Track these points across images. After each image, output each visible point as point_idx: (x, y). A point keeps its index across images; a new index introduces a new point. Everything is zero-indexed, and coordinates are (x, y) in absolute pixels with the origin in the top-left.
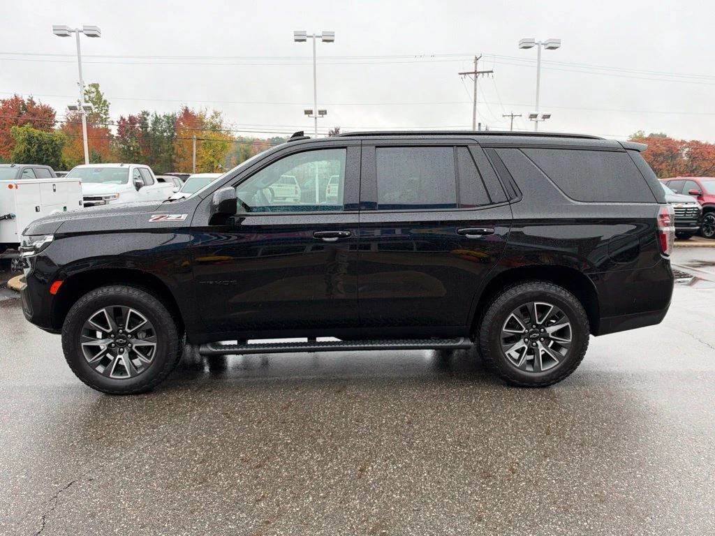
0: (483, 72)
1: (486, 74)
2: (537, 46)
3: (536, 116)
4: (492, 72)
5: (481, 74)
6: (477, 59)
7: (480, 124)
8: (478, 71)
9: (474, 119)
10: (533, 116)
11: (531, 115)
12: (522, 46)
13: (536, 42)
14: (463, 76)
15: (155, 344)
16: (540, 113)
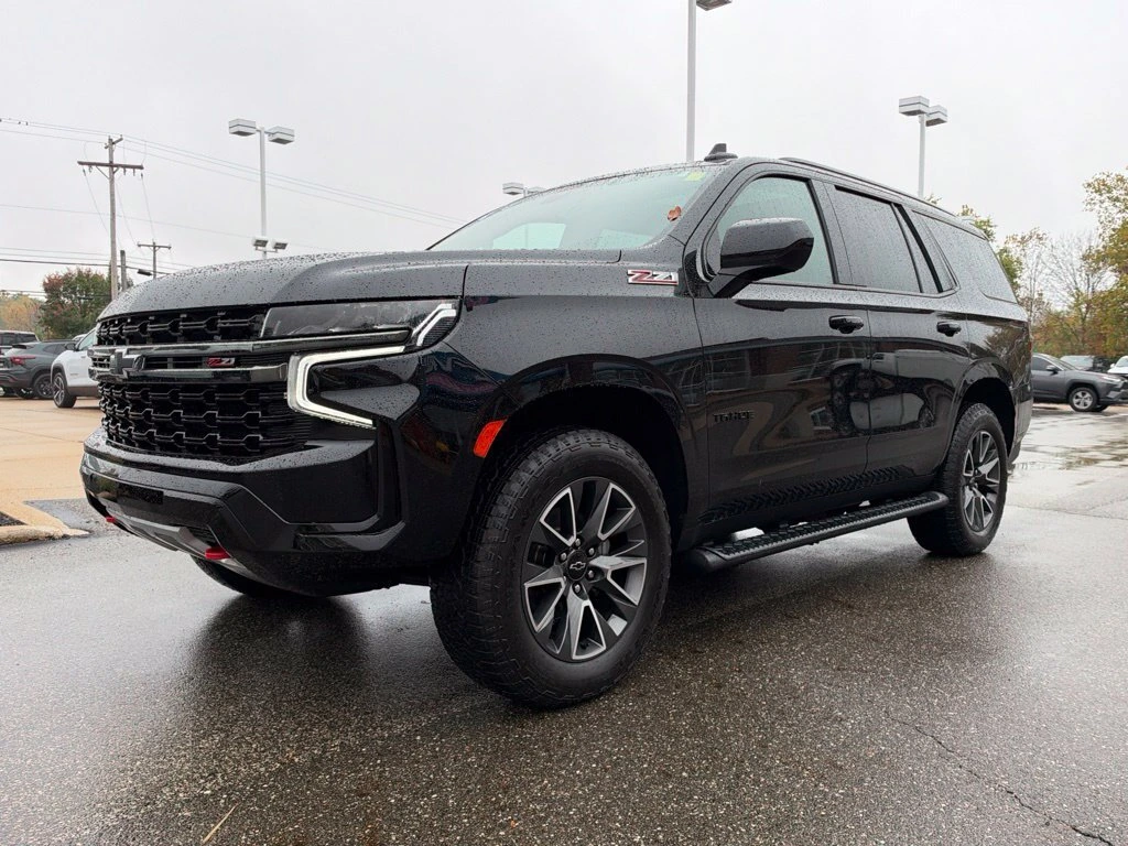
0: (125, 167)
1: (129, 171)
2: (258, 134)
3: (264, 243)
4: (141, 168)
5: (121, 170)
6: (112, 143)
7: (123, 253)
8: (115, 162)
9: (113, 242)
10: (261, 243)
11: (258, 241)
12: (236, 129)
13: (258, 128)
14: (86, 168)
15: (644, 561)
16: (272, 239)
